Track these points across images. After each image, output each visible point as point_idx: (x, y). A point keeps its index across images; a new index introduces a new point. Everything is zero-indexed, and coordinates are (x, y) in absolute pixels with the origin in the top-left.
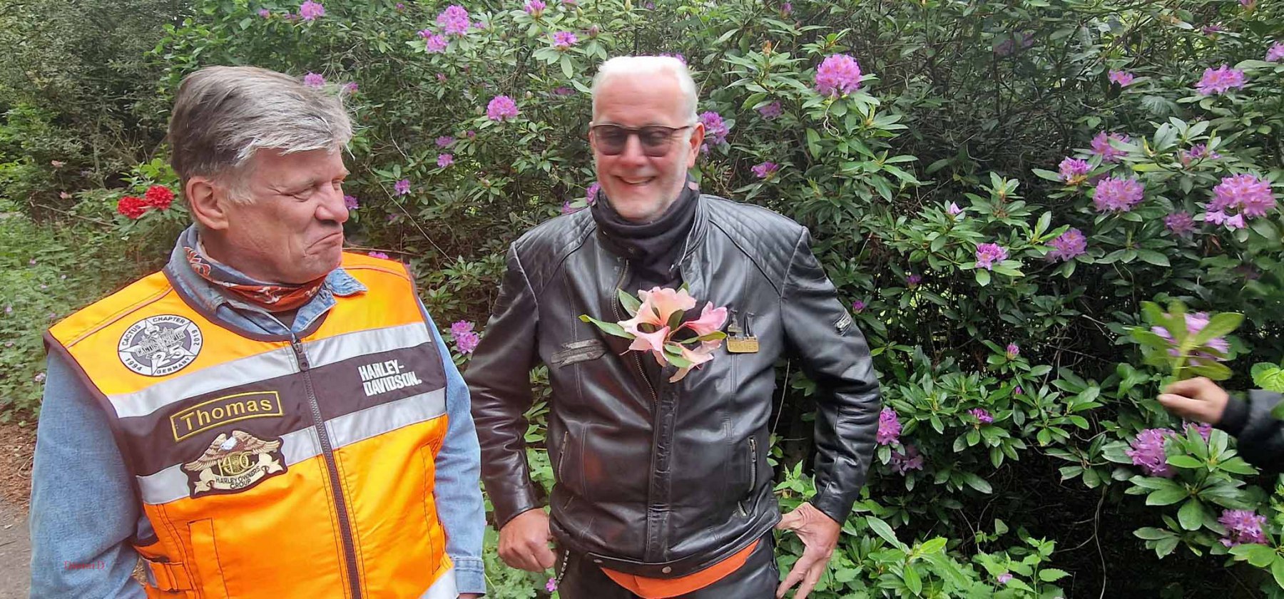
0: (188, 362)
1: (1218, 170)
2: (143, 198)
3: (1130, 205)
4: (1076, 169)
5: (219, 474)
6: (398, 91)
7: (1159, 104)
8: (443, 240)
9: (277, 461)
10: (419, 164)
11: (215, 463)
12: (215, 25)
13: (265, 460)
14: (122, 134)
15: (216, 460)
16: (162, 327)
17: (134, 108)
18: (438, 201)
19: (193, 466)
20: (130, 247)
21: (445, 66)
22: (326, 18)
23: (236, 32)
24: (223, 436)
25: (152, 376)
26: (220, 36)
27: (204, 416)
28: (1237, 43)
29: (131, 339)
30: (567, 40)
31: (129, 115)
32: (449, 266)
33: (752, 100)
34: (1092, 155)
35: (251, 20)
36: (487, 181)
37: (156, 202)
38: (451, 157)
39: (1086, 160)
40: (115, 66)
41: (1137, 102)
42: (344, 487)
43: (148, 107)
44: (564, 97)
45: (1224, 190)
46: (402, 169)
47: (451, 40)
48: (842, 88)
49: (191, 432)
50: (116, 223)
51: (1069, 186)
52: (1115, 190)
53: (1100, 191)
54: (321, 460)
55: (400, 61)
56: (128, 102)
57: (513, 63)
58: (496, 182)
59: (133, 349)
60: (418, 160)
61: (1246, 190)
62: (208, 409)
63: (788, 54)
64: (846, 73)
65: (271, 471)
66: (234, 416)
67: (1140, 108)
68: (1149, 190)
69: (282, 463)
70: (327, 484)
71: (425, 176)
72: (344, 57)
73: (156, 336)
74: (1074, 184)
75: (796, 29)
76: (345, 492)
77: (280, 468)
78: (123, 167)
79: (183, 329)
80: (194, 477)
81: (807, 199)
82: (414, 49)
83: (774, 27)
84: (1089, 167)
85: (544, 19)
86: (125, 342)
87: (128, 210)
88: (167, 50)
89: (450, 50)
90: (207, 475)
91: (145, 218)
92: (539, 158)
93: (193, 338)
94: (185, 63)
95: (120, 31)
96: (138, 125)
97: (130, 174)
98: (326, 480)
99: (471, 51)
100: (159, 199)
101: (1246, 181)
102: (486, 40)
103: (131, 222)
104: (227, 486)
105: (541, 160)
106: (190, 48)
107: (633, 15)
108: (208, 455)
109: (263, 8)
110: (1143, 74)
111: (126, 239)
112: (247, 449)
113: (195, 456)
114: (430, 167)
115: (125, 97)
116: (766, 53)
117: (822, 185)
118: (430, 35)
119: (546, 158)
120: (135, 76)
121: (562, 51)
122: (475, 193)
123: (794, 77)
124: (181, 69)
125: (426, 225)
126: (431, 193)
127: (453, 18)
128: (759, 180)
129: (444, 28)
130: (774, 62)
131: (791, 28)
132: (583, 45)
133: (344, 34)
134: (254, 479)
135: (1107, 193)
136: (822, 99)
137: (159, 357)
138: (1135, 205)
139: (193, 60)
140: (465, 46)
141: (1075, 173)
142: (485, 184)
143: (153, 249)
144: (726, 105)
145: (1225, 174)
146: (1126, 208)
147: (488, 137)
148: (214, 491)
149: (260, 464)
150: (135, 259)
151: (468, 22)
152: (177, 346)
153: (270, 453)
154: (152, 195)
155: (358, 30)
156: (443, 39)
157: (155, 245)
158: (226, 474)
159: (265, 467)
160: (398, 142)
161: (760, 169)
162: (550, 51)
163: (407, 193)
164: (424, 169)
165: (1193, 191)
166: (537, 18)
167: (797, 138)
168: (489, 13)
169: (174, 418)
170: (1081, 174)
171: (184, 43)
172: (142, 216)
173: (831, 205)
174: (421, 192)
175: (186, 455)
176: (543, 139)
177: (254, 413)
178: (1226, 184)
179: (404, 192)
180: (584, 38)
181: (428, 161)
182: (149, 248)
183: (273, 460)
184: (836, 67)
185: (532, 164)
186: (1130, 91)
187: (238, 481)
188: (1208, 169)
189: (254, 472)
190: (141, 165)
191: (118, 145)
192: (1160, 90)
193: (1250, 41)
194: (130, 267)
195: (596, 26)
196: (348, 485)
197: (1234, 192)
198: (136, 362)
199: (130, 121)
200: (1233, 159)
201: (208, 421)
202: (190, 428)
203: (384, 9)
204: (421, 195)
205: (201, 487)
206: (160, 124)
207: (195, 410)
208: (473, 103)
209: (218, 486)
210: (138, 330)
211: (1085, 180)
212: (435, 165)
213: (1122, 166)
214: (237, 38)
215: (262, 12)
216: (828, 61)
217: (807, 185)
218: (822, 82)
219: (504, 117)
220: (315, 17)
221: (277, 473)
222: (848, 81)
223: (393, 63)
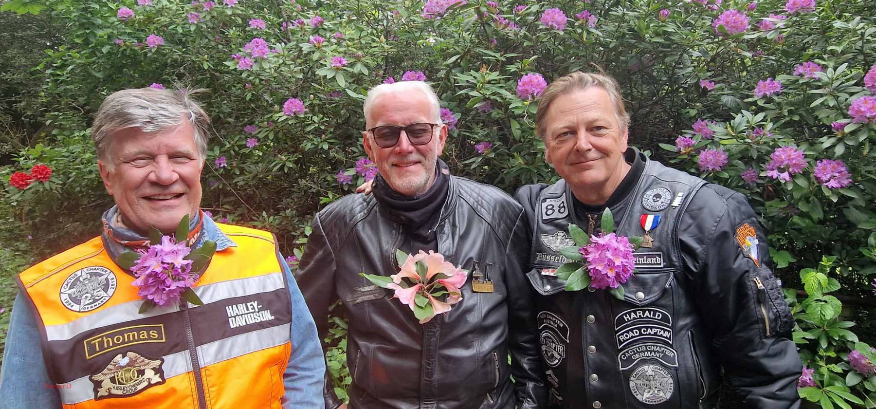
0: (105, 301)
1: (771, 143)
2: (29, 173)
3: (720, 167)
4: (686, 143)
5: (116, 384)
6: (217, 95)
7: (731, 101)
8: (249, 199)
9: (158, 375)
10: (233, 146)
11: (113, 375)
12: (83, 50)
13: (149, 374)
14: (10, 125)
15: (114, 373)
16: (91, 274)
17: (20, 106)
18: (246, 171)
19: (98, 377)
20: (16, 210)
21: (251, 78)
22: (165, 46)
23: (99, 54)
24: (120, 356)
25: (79, 312)
26: (87, 58)
27: (108, 341)
28: (773, 62)
29: (70, 284)
30: (340, 62)
31: (16, 111)
32: (255, 218)
33: (472, 102)
34: (695, 135)
35: (109, 47)
36: (283, 157)
37: (39, 177)
38: (256, 140)
39: (692, 138)
40: (7, 77)
41: (718, 99)
42: (207, 395)
43: (30, 106)
44: (337, 99)
45: (777, 156)
46: (220, 149)
47: (256, 62)
48: (535, 94)
49: (99, 352)
50: (7, 192)
51: (682, 155)
52: (711, 157)
53: (702, 158)
54: (191, 375)
55: (217, 74)
56: (16, 102)
57: (301, 76)
58: (289, 158)
59: (69, 292)
60: (232, 142)
61: (790, 156)
62: (112, 336)
63: (497, 73)
64: (537, 85)
65: (153, 382)
66: (129, 341)
67: (720, 103)
68: (731, 157)
69: (162, 376)
70: (194, 393)
71: (237, 153)
72: (178, 72)
73: (87, 282)
74: (685, 153)
75: (501, 56)
76: (208, 399)
77: (160, 380)
78: (12, 150)
79: (105, 277)
80: (98, 385)
81: (512, 167)
82: (229, 67)
83: (486, 55)
84: (694, 142)
85: (324, 49)
86: (66, 286)
87: (17, 183)
88: (47, 67)
89: (256, 68)
90: (107, 384)
91: (30, 188)
92: (320, 140)
93: (110, 283)
94: (61, 76)
95: (11, 52)
96: (23, 118)
97: (19, 156)
98: (194, 390)
99: (270, 68)
100: (41, 174)
101: (789, 150)
102: (281, 61)
103: (20, 192)
104: (120, 392)
105: (321, 142)
106: (63, 66)
107: (386, 46)
108: (108, 369)
109: (119, 39)
110: (719, 82)
111: (15, 204)
112: (136, 365)
113: (99, 370)
114: (241, 147)
115: (13, 99)
116: (483, 72)
117: (523, 157)
118: (240, 58)
119: (325, 140)
120: (21, 84)
121: (337, 69)
122: (275, 166)
123: (501, 87)
124: (57, 80)
125: (239, 190)
126: (242, 166)
127: (257, 46)
128: (479, 155)
129: (250, 53)
130: (488, 78)
131: (498, 55)
132: (352, 65)
133: (178, 57)
134: (139, 388)
135: (706, 159)
136: (522, 102)
137: (86, 297)
138: (723, 167)
139: (67, 73)
140: (266, 66)
141: (685, 146)
142: (281, 159)
143: (34, 211)
144: (454, 104)
145: (775, 146)
146: (718, 169)
147: (282, 126)
148: (111, 395)
149: (146, 376)
150: (21, 220)
151: (268, 49)
152: (99, 289)
153: (154, 369)
154: (36, 172)
155: (187, 54)
156: (250, 61)
157: (37, 208)
158: (120, 383)
159: (149, 379)
160: (217, 130)
161: (480, 147)
162: (328, 69)
163: (224, 166)
164: (237, 149)
165: (759, 157)
166: (319, 48)
167: (503, 125)
168: (283, 43)
169: (87, 342)
170: (689, 147)
171: (60, 62)
172: (28, 187)
173: (530, 170)
174: (234, 165)
175: (92, 369)
176: (323, 127)
177: (145, 339)
178: (778, 152)
179: (222, 166)
180: (352, 60)
181: (239, 143)
182: (31, 211)
183: (155, 374)
184: (531, 81)
185: (315, 145)
186: (713, 93)
187: (128, 389)
188: (765, 143)
189: (141, 382)
190: (26, 149)
191: (8, 133)
192: (730, 92)
193: (780, 61)
194: (17, 225)
195: (360, 53)
196: (210, 393)
197: (783, 157)
198: (70, 302)
199: (17, 116)
200: (781, 137)
201: (111, 344)
202: (98, 350)
203: (207, 40)
204: (235, 167)
205: (102, 392)
206: (39, 118)
207: (102, 337)
208: (270, 102)
209: (114, 392)
210: (76, 277)
211: (692, 150)
212: (245, 146)
213: (713, 142)
214: (99, 59)
215: (117, 42)
216: (525, 78)
217: (513, 157)
218: (521, 91)
219: (295, 113)
220: (157, 45)
221: (158, 384)
222: (539, 90)
223: (212, 75)
